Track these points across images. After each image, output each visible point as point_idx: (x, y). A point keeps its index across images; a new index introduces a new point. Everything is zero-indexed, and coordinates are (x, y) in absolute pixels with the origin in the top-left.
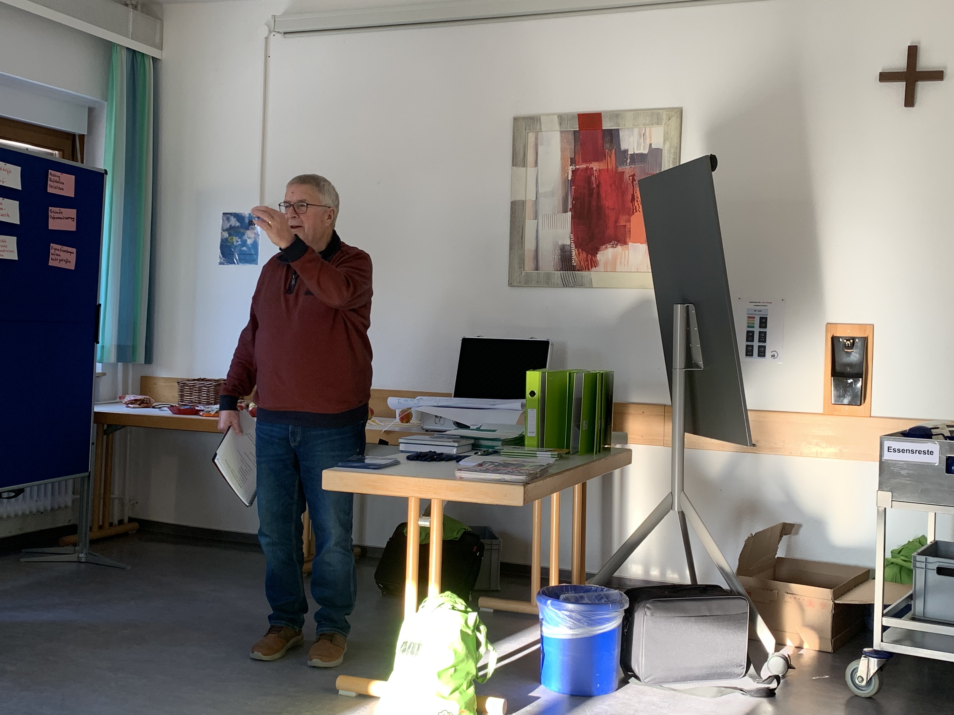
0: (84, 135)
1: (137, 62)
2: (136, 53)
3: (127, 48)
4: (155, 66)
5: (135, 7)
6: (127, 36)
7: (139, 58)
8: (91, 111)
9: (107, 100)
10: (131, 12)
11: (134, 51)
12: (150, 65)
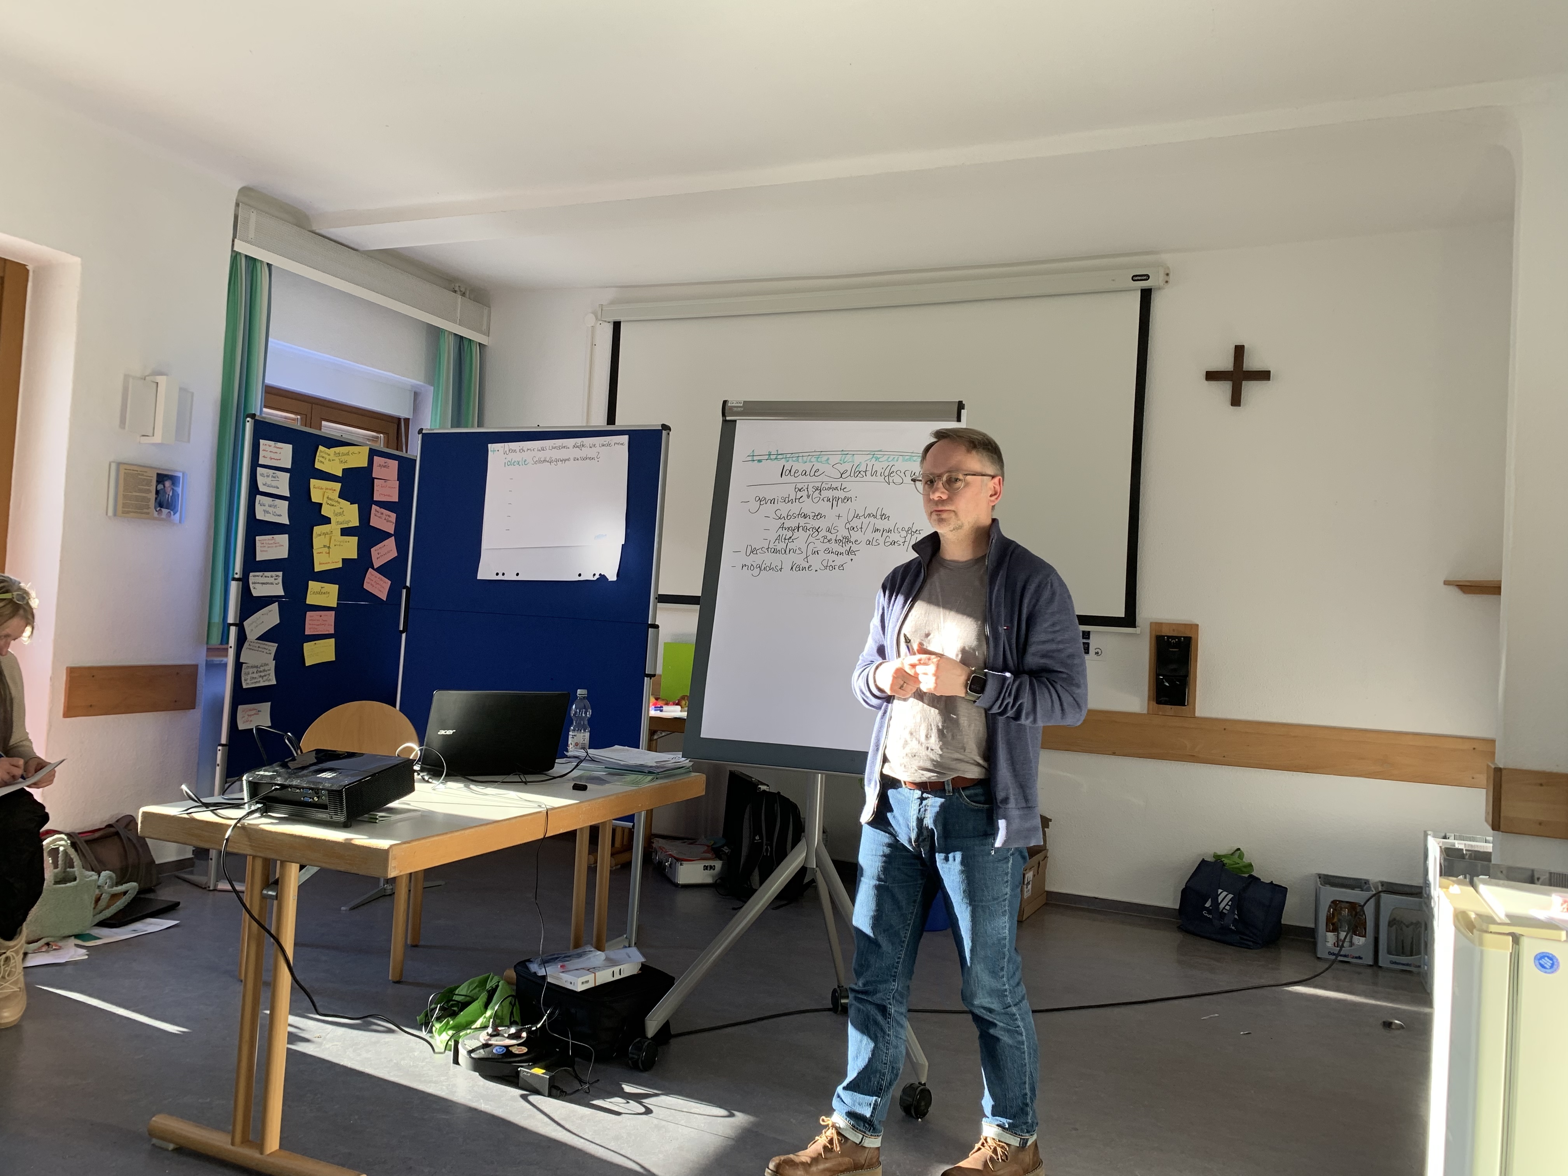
0: (409, 419)
1: (464, 350)
2: (464, 339)
3: (455, 334)
4: (481, 351)
5: (463, 294)
6: (455, 322)
7: (466, 343)
8: (416, 394)
9: (432, 385)
10: (459, 298)
11: (461, 337)
12: (476, 351)
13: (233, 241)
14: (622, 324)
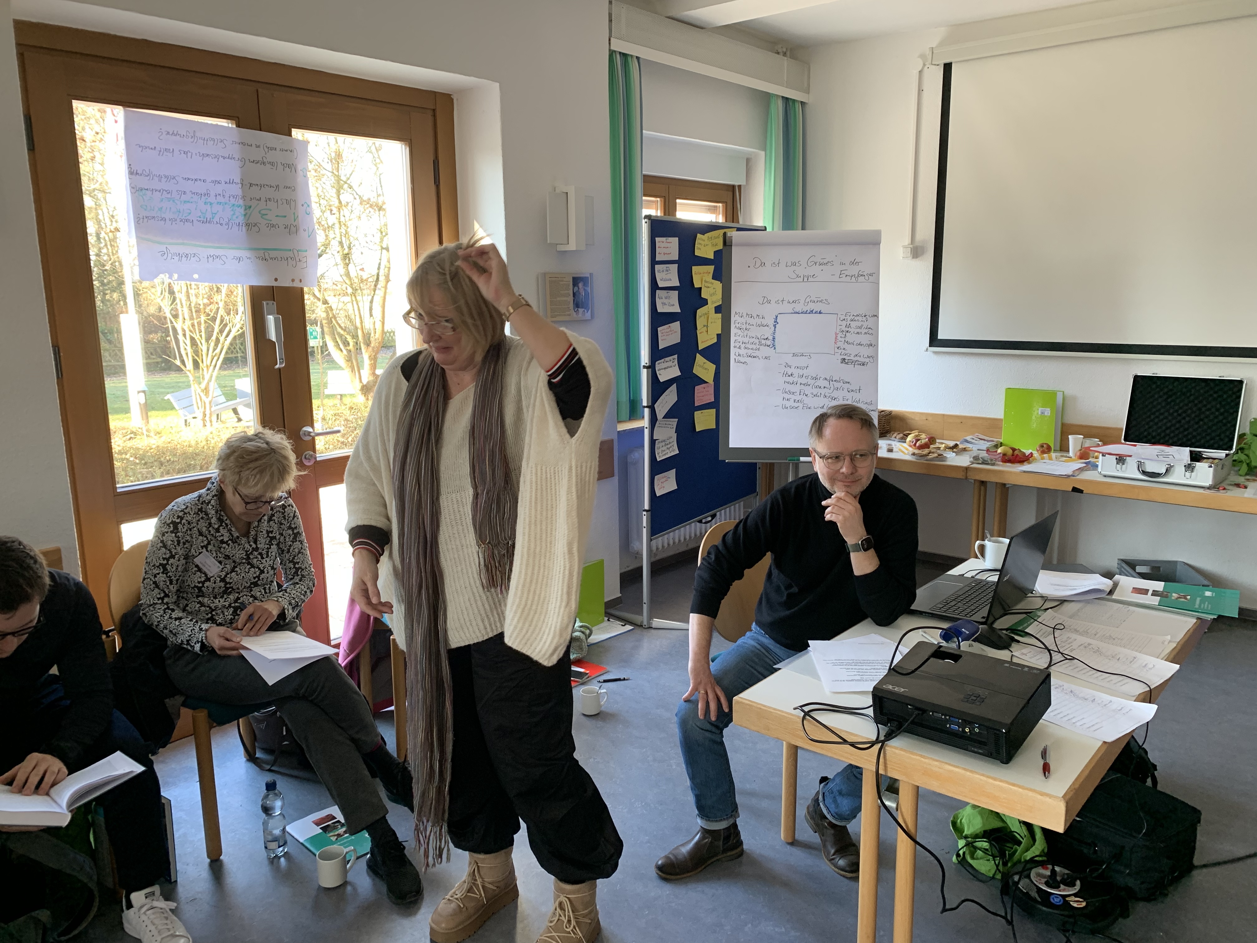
0: (742, 185)
1: (789, 109)
2: (789, 99)
3: (783, 97)
4: (803, 109)
5: (785, 54)
7: (791, 104)
8: (748, 161)
9: (764, 149)
10: (782, 60)
12: (799, 107)
13: (610, 40)
14: (953, 65)
